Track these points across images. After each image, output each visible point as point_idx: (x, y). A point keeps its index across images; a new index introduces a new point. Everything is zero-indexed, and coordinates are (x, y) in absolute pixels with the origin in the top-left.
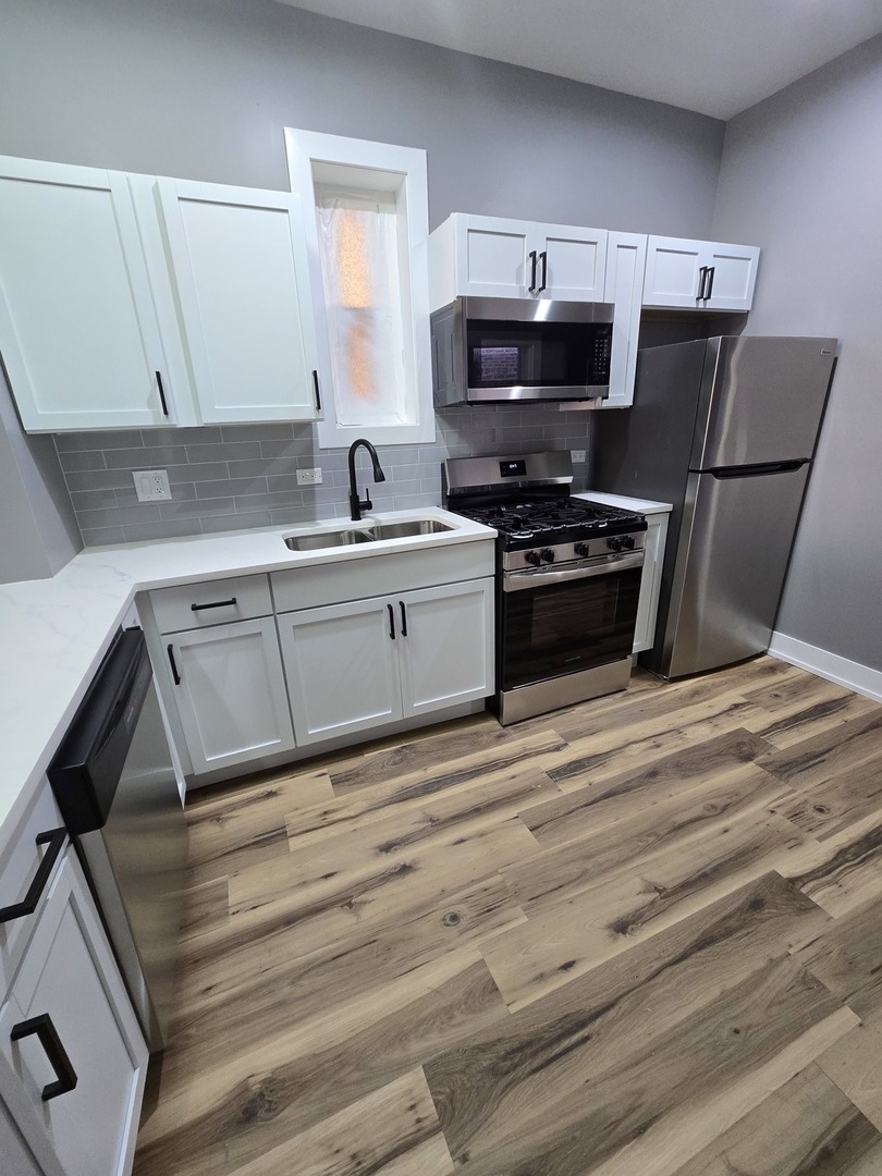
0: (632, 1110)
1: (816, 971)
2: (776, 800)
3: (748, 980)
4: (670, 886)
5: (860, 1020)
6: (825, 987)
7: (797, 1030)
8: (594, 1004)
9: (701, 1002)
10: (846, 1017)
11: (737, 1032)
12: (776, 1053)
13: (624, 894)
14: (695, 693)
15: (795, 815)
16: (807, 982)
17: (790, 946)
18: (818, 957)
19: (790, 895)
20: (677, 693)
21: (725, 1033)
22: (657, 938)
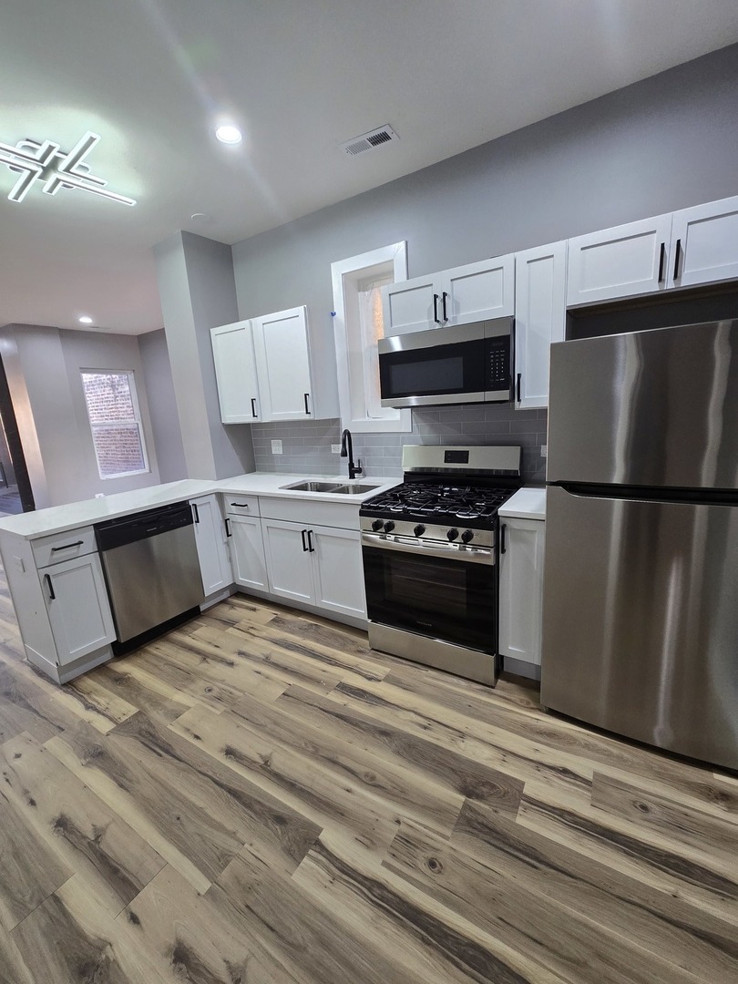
0: (130, 781)
1: (234, 863)
2: (416, 822)
3: (214, 820)
4: (273, 767)
5: (202, 893)
6: (223, 869)
7: (186, 851)
8: (178, 752)
9: (193, 799)
10: (204, 885)
11: (178, 819)
12: (168, 841)
13: (254, 746)
14: (551, 735)
15: (406, 841)
16: (224, 858)
17: (251, 845)
18: (247, 864)
19: (303, 842)
20: (534, 722)
21: (176, 813)
22: (228, 769)
